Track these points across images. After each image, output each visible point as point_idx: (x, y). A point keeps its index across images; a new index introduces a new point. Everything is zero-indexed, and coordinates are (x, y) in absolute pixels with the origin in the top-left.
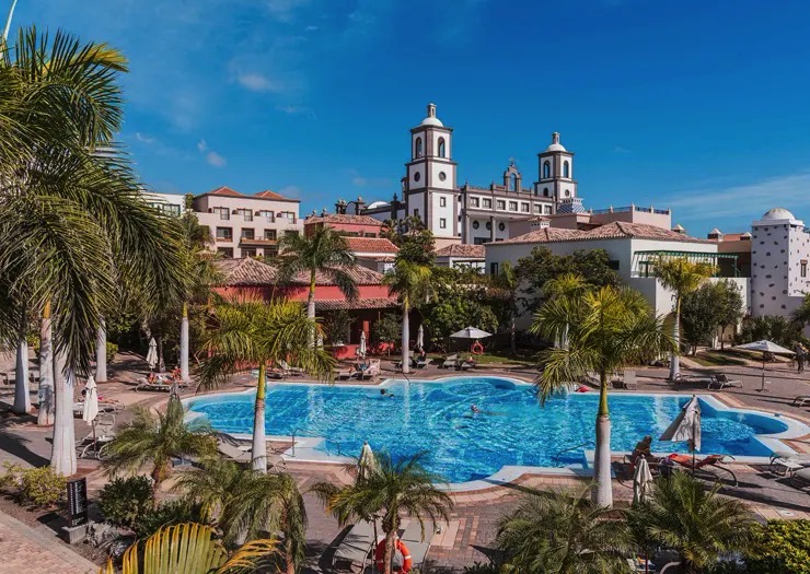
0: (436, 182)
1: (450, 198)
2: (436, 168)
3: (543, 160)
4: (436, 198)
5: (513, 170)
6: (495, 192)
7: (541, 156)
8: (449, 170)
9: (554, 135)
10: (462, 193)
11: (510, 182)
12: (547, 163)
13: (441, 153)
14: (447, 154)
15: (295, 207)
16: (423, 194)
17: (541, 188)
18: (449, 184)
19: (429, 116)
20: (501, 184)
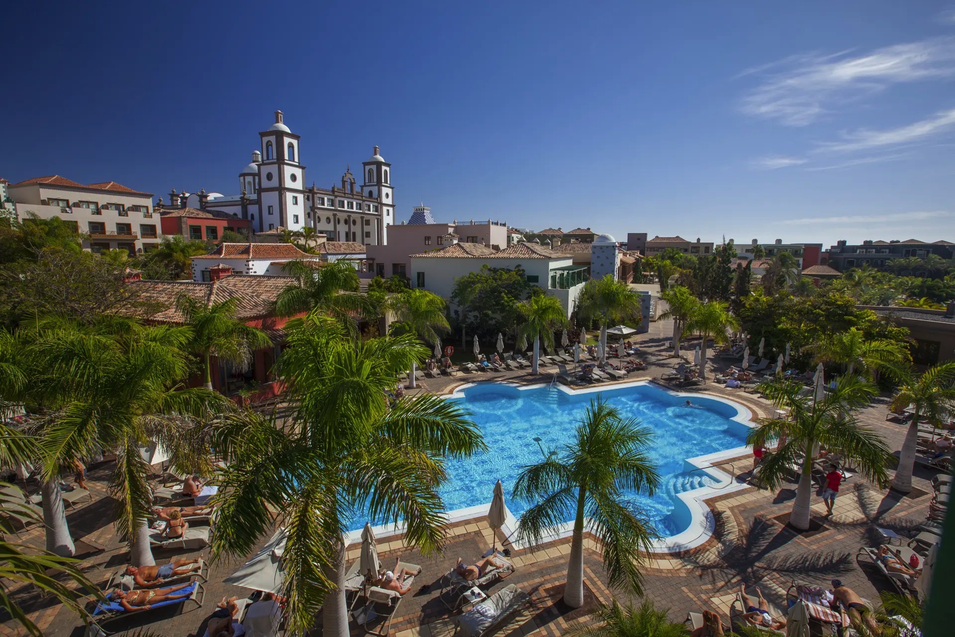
0: (288, 183)
1: (301, 197)
2: (288, 171)
3: (367, 168)
4: (289, 196)
5: (349, 176)
6: (336, 193)
7: (365, 164)
8: (298, 172)
9: (375, 148)
10: (309, 193)
11: (348, 187)
12: (370, 171)
13: (292, 157)
14: (296, 159)
15: (149, 202)
16: (277, 193)
17: (366, 190)
18: (298, 185)
19: (277, 122)
20: (341, 187)
